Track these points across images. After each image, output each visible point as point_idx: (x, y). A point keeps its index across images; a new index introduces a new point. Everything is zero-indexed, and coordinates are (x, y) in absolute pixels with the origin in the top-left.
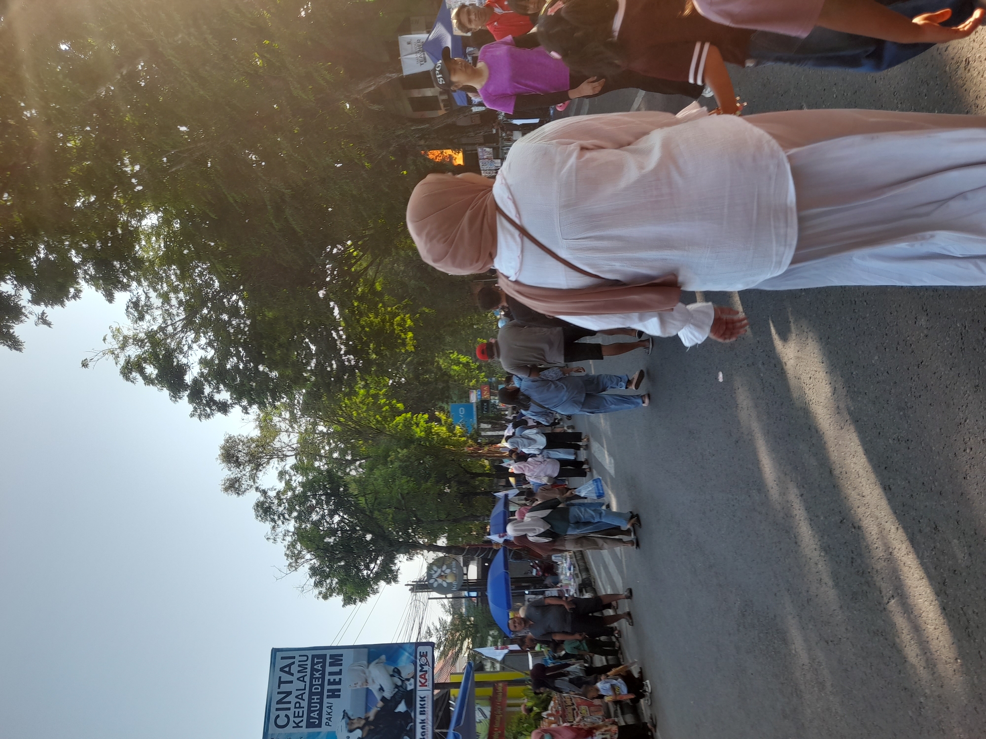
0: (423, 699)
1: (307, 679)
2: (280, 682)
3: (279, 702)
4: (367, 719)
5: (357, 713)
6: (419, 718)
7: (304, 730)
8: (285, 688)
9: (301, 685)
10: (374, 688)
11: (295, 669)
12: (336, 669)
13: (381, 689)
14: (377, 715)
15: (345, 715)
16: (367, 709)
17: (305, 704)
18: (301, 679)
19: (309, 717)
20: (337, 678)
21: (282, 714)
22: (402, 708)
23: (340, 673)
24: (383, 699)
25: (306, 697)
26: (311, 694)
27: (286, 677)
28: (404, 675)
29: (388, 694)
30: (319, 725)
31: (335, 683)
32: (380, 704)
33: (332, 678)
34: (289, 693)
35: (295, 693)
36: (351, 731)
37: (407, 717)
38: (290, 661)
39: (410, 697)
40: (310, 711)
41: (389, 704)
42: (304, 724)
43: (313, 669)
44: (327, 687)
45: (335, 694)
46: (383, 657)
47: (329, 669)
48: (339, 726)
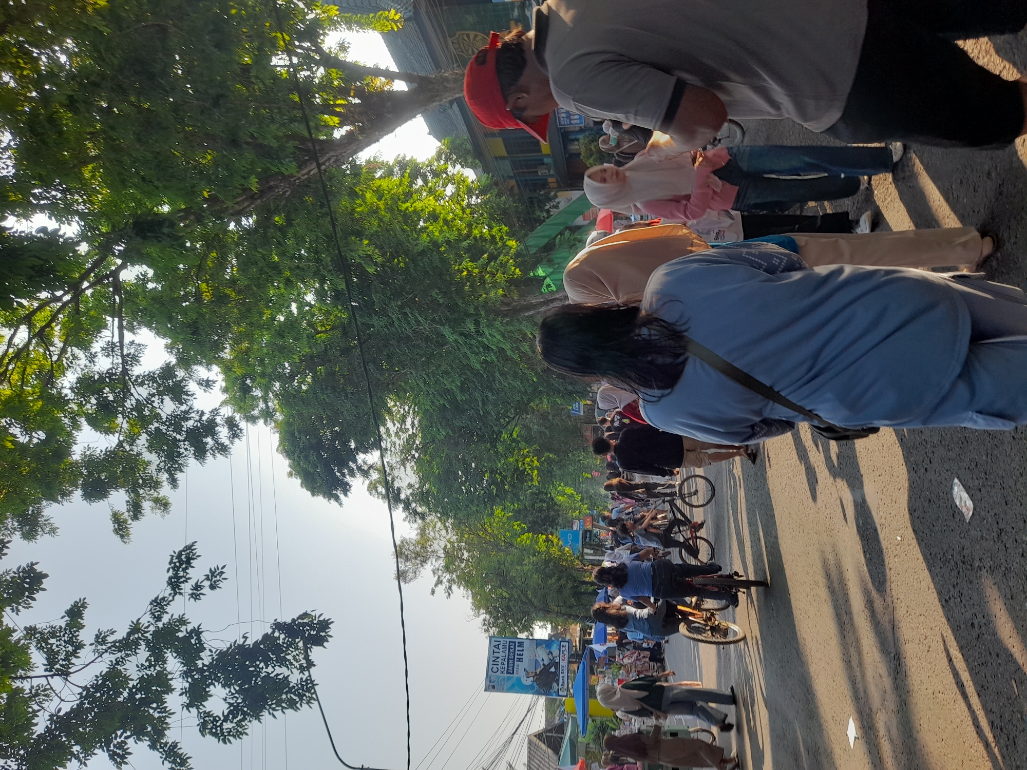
0: (563, 667)
1: (507, 652)
2: (494, 652)
3: (494, 661)
4: (536, 673)
5: (531, 670)
6: (561, 675)
7: (506, 675)
8: (496, 655)
9: (504, 655)
10: (540, 659)
11: (501, 647)
12: (521, 649)
13: (543, 660)
14: (541, 671)
15: (525, 670)
16: (536, 669)
17: (506, 663)
18: (504, 652)
19: (508, 670)
20: (521, 653)
21: (495, 667)
22: (553, 669)
23: (523, 650)
24: (544, 665)
25: (506, 660)
26: (509, 659)
27: (496, 650)
28: (554, 655)
29: (546, 663)
30: (513, 673)
31: (520, 655)
32: (542, 667)
33: (519, 653)
34: (498, 658)
35: (501, 658)
36: (528, 677)
37: (556, 674)
38: (498, 643)
39: (557, 665)
40: (508, 667)
41: (546, 668)
42: (505, 672)
43: (509, 648)
44: (516, 657)
45: (520, 660)
46: (544, 645)
47: (517, 648)
48: (522, 675)
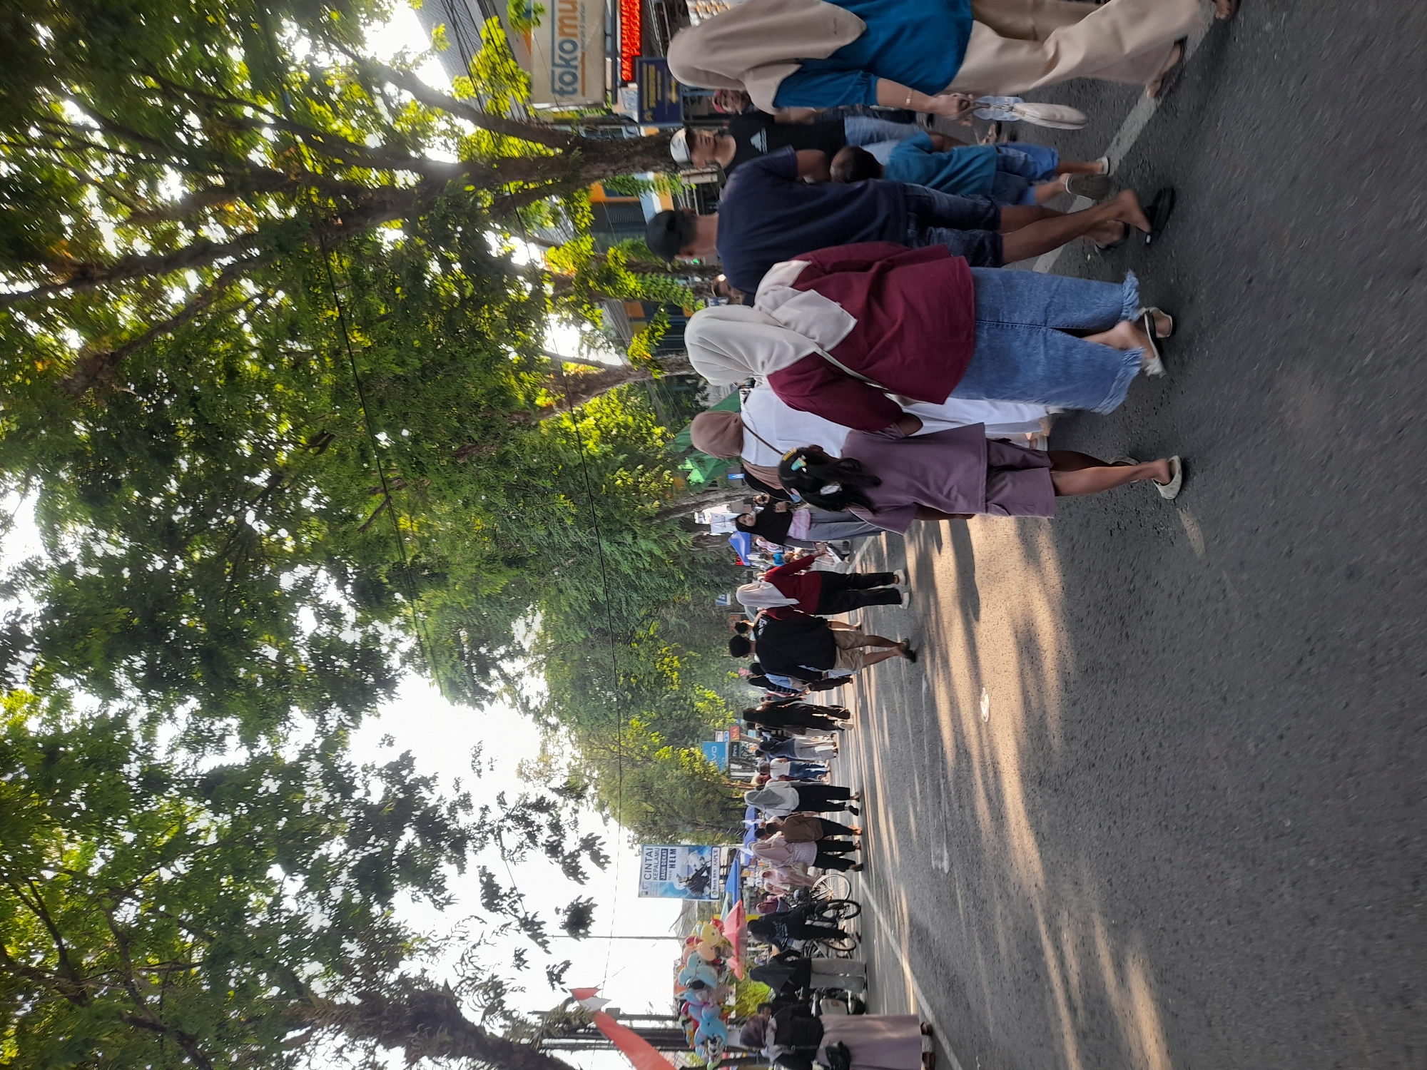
2: (646, 861)
3: (646, 869)
4: (688, 878)
5: (684, 875)
6: (713, 879)
7: (658, 881)
9: (657, 862)
10: (692, 865)
11: (653, 854)
12: (673, 856)
13: (695, 865)
14: (693, 876)
15: (678, 875)
16: (688, 874)
17: (658, 870)
18: (657, 859)
21: (648, 874)
22: (705, 874)
24: (696, 870)
25: (659, 867)
27: (648, 857)
28: (705, 860)
30: (666, 879)
31: (673, 862)
32: (694, 872)
33: (671, 859)
34: (651, 865)
36: (681, 883)
37: (707, 878)
39: (709, 870)
40: (661, 874)
42: (658, 878)
43: (662, 855)
44: (669, 863)
45: (672, 866)
46: (695, 851)
47: (669, 855)
48: (675, 881)
